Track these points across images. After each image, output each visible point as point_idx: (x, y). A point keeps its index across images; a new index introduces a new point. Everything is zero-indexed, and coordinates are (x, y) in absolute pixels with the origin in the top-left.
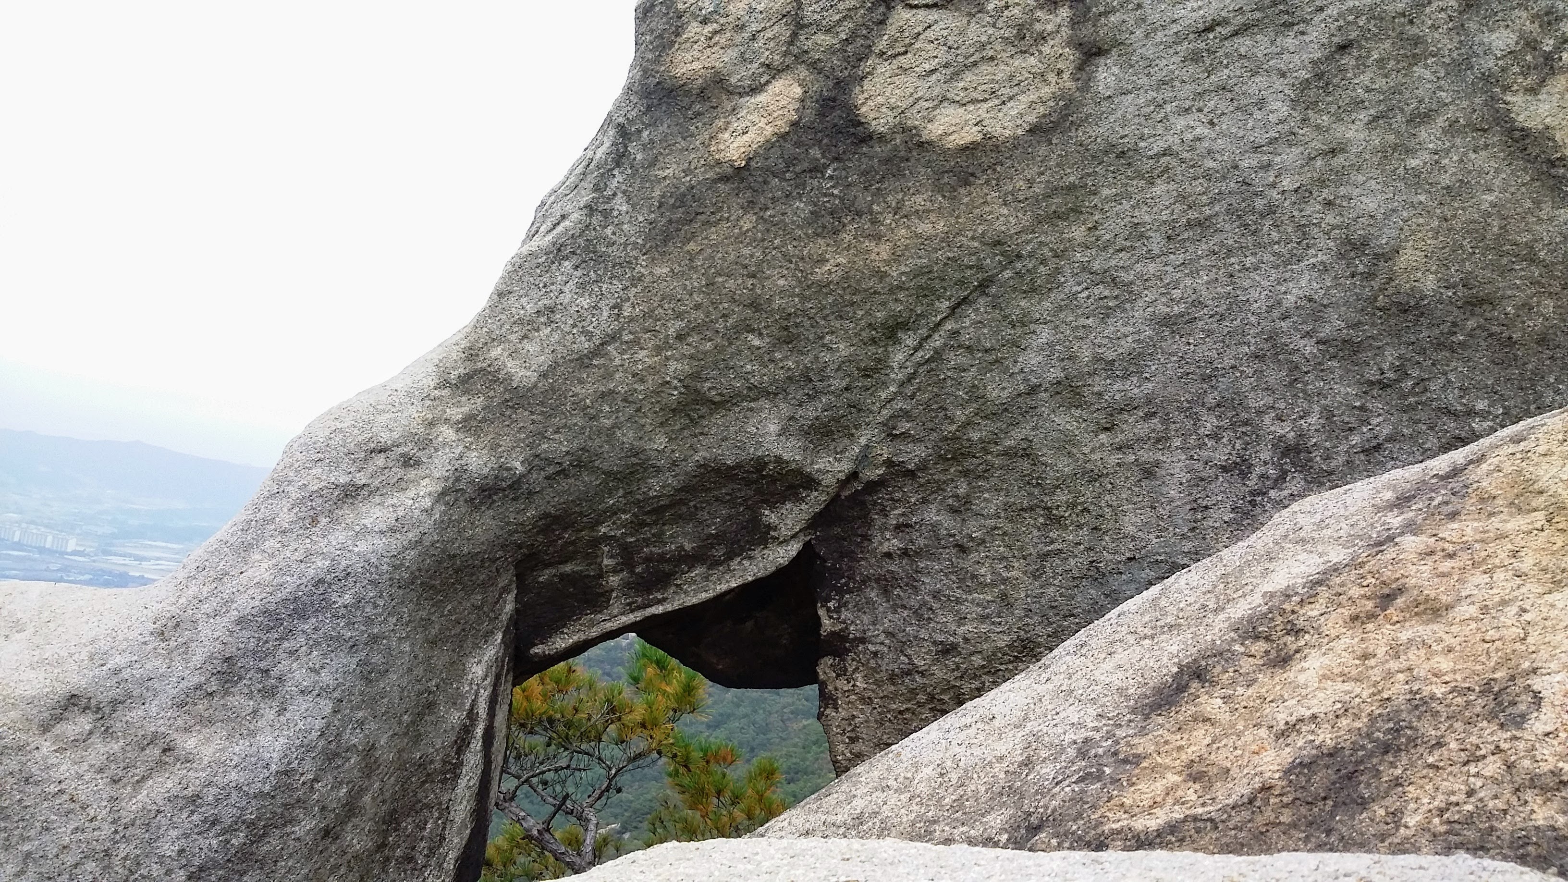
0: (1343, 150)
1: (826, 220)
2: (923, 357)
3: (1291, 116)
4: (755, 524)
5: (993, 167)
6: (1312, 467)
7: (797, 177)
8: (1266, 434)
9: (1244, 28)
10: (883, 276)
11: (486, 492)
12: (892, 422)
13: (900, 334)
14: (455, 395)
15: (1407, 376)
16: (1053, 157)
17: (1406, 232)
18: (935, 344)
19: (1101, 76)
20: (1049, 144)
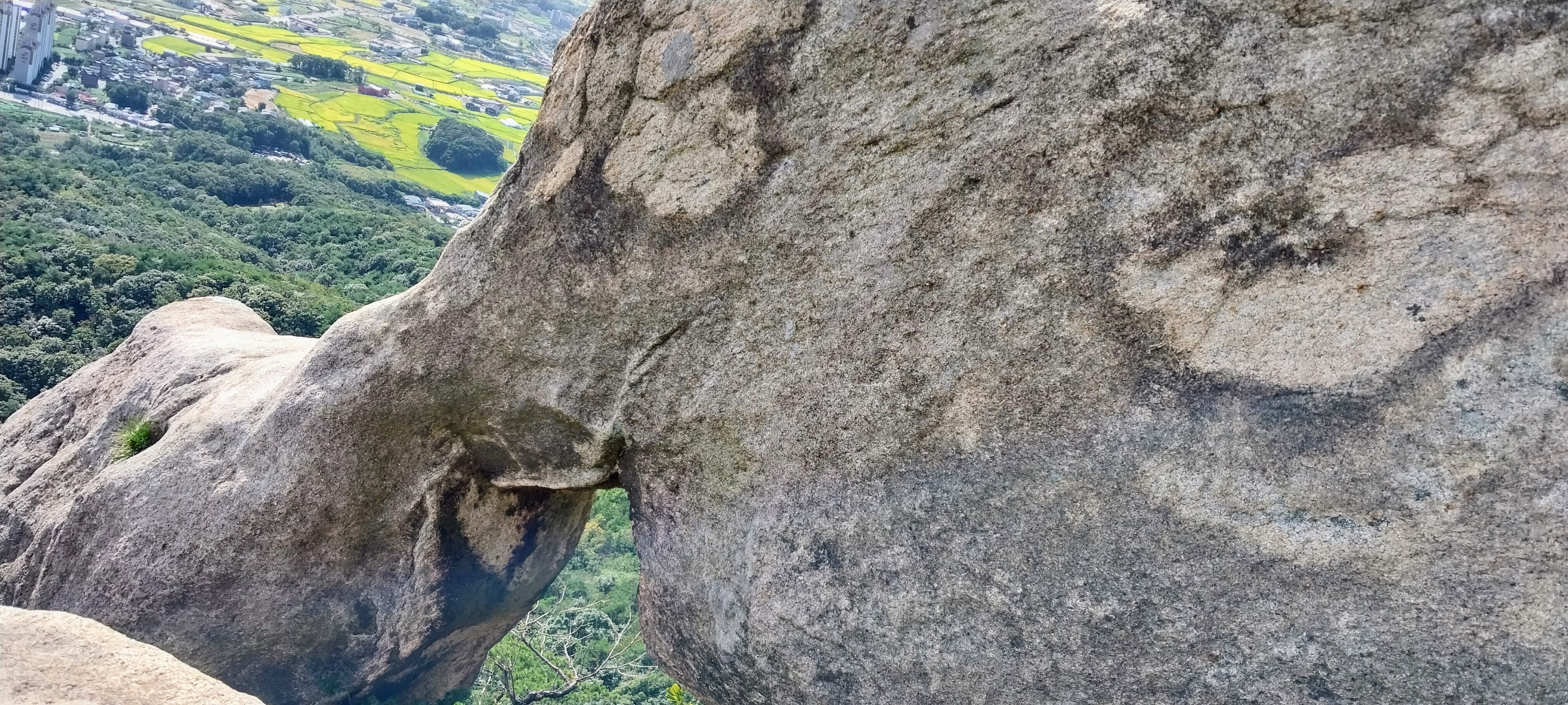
0: (939, 286)
1: (587, 251)
2: (643, 369)
3: (905, 243)
4: (571, 450)
5: (688, 236)
6: (841, 567)
7: (576, 215)
8: (814, 522)
9: (901, 146)
10: (616, 302)
11: (406, 380)
12: (630, 410)
13: (632, 348)
14: (409, 315)
15: (935, 520)
16: (727, 237)
17: (964, 383)
18: (651, 362)
19: (776, 174)
20: (727, 226)
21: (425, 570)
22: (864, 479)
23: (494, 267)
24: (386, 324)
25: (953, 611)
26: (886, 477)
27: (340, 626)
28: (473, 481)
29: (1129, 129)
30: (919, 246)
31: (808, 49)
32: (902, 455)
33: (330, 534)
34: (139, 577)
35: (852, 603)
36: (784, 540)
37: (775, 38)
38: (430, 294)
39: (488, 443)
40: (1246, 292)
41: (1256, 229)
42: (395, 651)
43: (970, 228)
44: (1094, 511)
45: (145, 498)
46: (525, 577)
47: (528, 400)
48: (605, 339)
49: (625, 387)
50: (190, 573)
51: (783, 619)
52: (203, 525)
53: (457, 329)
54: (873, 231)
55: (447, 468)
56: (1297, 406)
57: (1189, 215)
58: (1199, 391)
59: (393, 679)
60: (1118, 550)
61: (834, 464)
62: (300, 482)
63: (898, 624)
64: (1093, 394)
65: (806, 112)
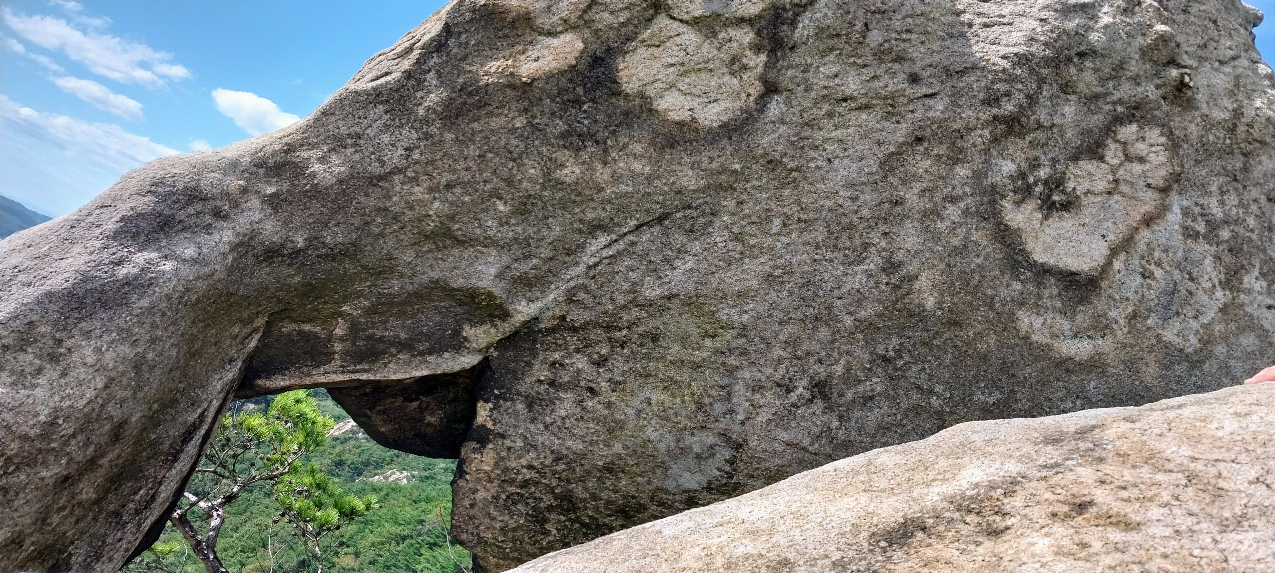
0: (902, 203)
1: (574, 139)
2: (605, 254)
3: (877, 171)
5: (691, 141)
6: (830, 398)
8: (809, 369)
9: (863, 106)
10: (600, 190)
12: (574, 291)
13: (599, 233)
15: (901, 357)
17: (926, 267)
18: (621, 245)
19: (770, 106)
20: (730, 138)
30: (886, 176)
31: (807, 22)
32: (880, 315)
36: (782, 386)
37: (787, 6)
39: (307, 333)
40: (1047, 222)
43: (918, 168)
47: (432, 281)
48: (573, 223)
51: (789, 445)
54: (847, 161)
57: (1024, 179)
58: (1040, 273)
60: (1004, 363)
65: (797, 66)
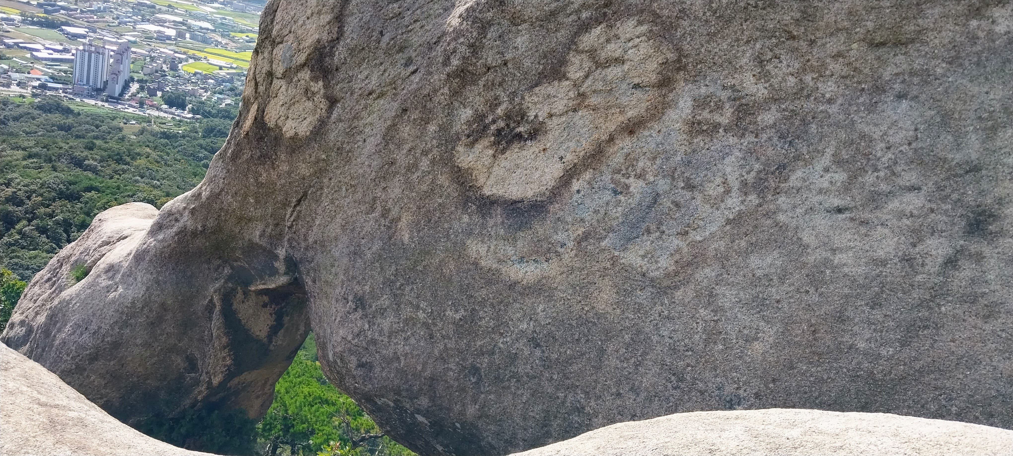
0: (395, 163)
1: (262, 159)
2: (292, 219)
3: (381, 143)
4: (272, 264)
5: (301, 147)
6: (366, 309)
7: (257, 141)
8: (354, 288)
9: (381, 95)
10: (276, 184)
11: (194, 234)
12: (291, 241)
13: (287, 208)
14: (195, 200)
15: (398, 280)
16: (316, 146)
17: (403, 210)
18: (295, 214)
19: (334, 112)
20: (316, 140)
21: (218, 337)
22: (372, 263)
23: (228, 171)
24: (185, 205)
25: (407, 325)
26: (380, 261)
27: (180, 369)
28: (239, 288)
29: (457, 80)
30: (387, 144)
31: (341, 49)
32: (384, 249)
33: (166, 318)
34: (75, 346)
35: (370, 326)
36: (345, 299)
37: (326, 44)
38: (204, 188)
39: (241, 266)
40: (503, 156)
41: (508, 125)
42: (210, 383)
43: (405, 133)
44: (452, 267)
45: (78, 304)
46: (280, 342)
47: (249, 240)
48: (275, 204)
49: (287, 229)
50: (98, 342)
51: (343, 338)
52: (104, 316)
53: (215, 205)
54: (372, 138)
55: (223, 281)
56: (518, 208)
57: (482, 120)
58: (485, 205)
59: (213, 399)
60: (462, 285)
61: (361, 257)
62: (147, 290)
63: (387, 335)
64: (449, 211)
65: (343, 80)
